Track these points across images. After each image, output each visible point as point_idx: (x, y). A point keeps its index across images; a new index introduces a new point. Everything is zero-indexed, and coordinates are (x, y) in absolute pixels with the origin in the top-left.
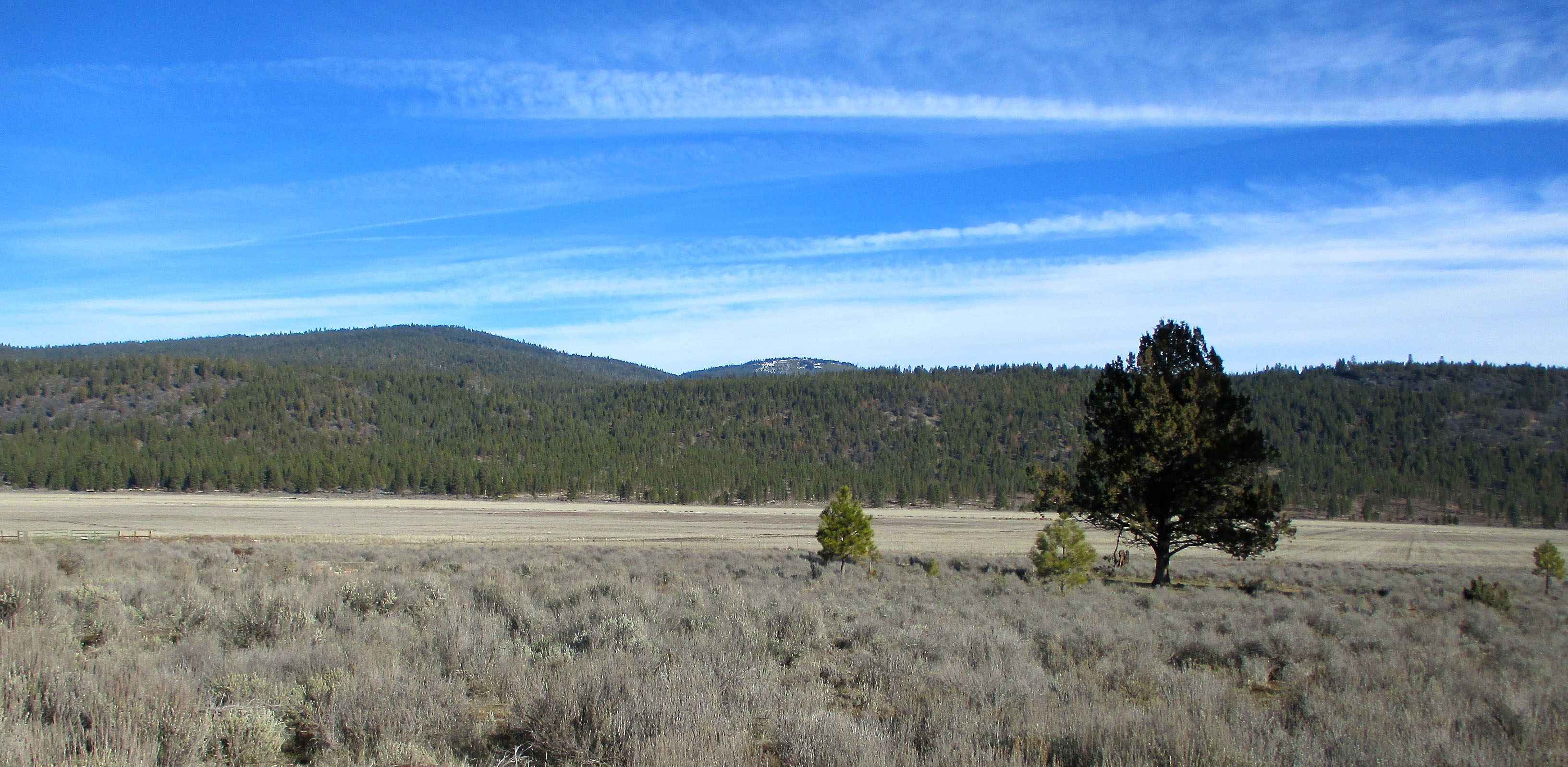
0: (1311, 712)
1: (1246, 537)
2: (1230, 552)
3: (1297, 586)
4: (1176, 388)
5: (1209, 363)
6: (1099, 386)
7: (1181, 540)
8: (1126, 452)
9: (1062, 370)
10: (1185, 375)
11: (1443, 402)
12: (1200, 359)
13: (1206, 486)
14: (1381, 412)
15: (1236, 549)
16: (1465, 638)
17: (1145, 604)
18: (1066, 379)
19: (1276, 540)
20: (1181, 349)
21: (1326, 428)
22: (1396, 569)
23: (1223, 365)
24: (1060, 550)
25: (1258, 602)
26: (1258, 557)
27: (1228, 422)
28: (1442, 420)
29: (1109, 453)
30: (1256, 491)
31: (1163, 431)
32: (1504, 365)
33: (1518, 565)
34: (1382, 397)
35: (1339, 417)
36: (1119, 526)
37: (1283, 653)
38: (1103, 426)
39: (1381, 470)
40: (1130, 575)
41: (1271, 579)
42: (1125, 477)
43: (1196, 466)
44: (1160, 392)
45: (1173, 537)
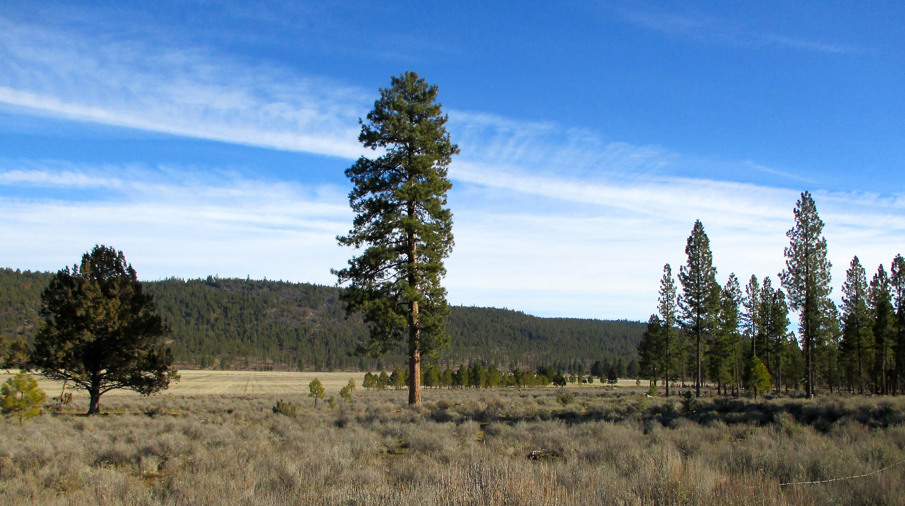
0: (176, 488)
1: (150, 382)
2: (139, 391)
3: (181, 410)
4: (106, 288)
5: (127, 274)
6: (52, 285)
7: (107, 385)
8: (70, 328)
9: (28, 274)
10: (111, 280)
11: (265, 302)
12: (121, 270)
13: (124, 350)
14: (232, 307)
15: (143, 389)
16: (272, 435)
17: (80, 427)
18: (30, 279)
19: (168, 383)
20: (109, 263)
21: (200, 317)
22: (238, 398)
23: (137, 275)
24: (19, 395)
25: (155, 422)
26: (157, 394)
27: (139, 310)
28: (265, 312)
29: (58, 329)
30: (156, 353)
31: (97, 316)
32: (297, 283)
33: (302, 392)
34: (233, 299)
35: (208, 309)
36: (65, 377)
37: (167, 452)
38: (55, 311)
39: (231, 340)
40: (72, 409)
41: (165, 407)
42: (69, 345)
43: (118, 338)
44: (95, 291)
45: (102, 383)
